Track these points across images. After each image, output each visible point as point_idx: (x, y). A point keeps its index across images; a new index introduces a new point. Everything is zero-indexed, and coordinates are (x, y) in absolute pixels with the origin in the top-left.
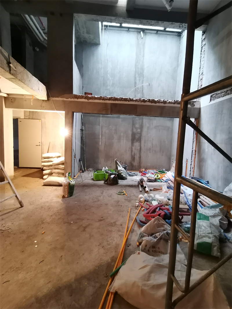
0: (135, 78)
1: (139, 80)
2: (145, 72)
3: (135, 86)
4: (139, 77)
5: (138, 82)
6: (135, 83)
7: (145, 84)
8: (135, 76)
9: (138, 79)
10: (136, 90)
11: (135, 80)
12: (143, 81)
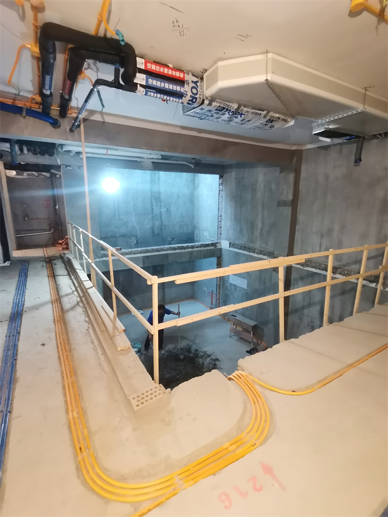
0: (152, 204)
1: (157, 206)
2: (162, 196)
3: (152, 213)
4: (156, 202)
5: (155, 208)
6: (152, 209)
7: (163, 210)
8: (151, 201)
9: (154, 204)
10: (153, 217)
11: (152, 206)
12: (160, 206)
